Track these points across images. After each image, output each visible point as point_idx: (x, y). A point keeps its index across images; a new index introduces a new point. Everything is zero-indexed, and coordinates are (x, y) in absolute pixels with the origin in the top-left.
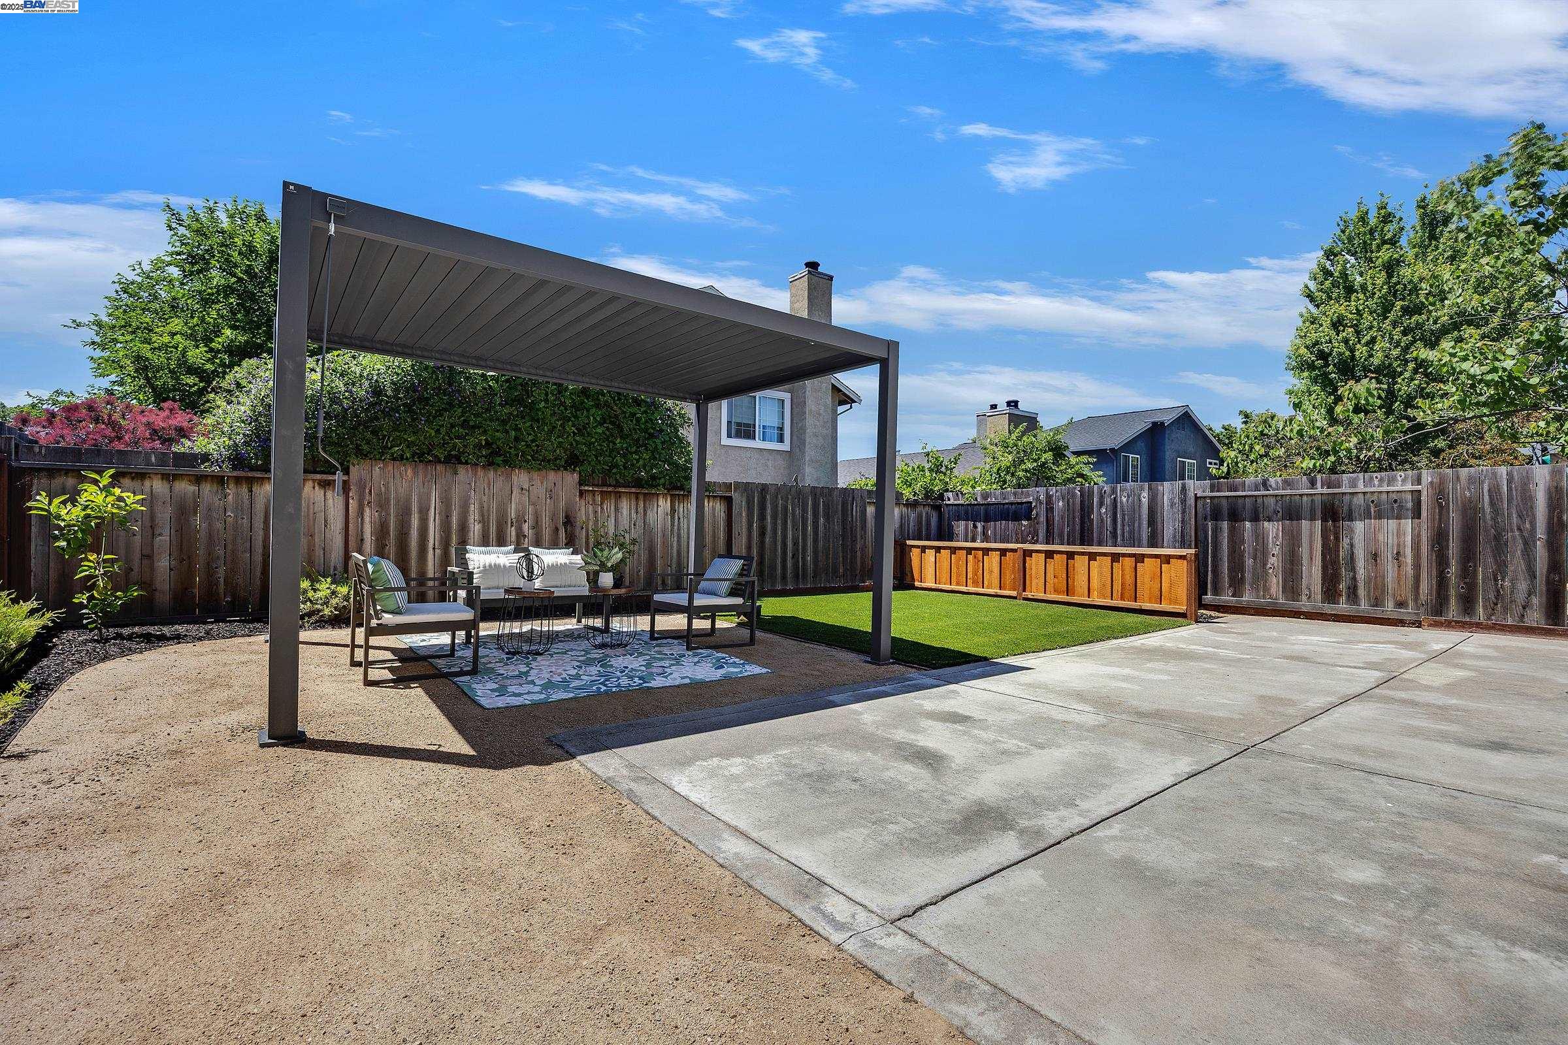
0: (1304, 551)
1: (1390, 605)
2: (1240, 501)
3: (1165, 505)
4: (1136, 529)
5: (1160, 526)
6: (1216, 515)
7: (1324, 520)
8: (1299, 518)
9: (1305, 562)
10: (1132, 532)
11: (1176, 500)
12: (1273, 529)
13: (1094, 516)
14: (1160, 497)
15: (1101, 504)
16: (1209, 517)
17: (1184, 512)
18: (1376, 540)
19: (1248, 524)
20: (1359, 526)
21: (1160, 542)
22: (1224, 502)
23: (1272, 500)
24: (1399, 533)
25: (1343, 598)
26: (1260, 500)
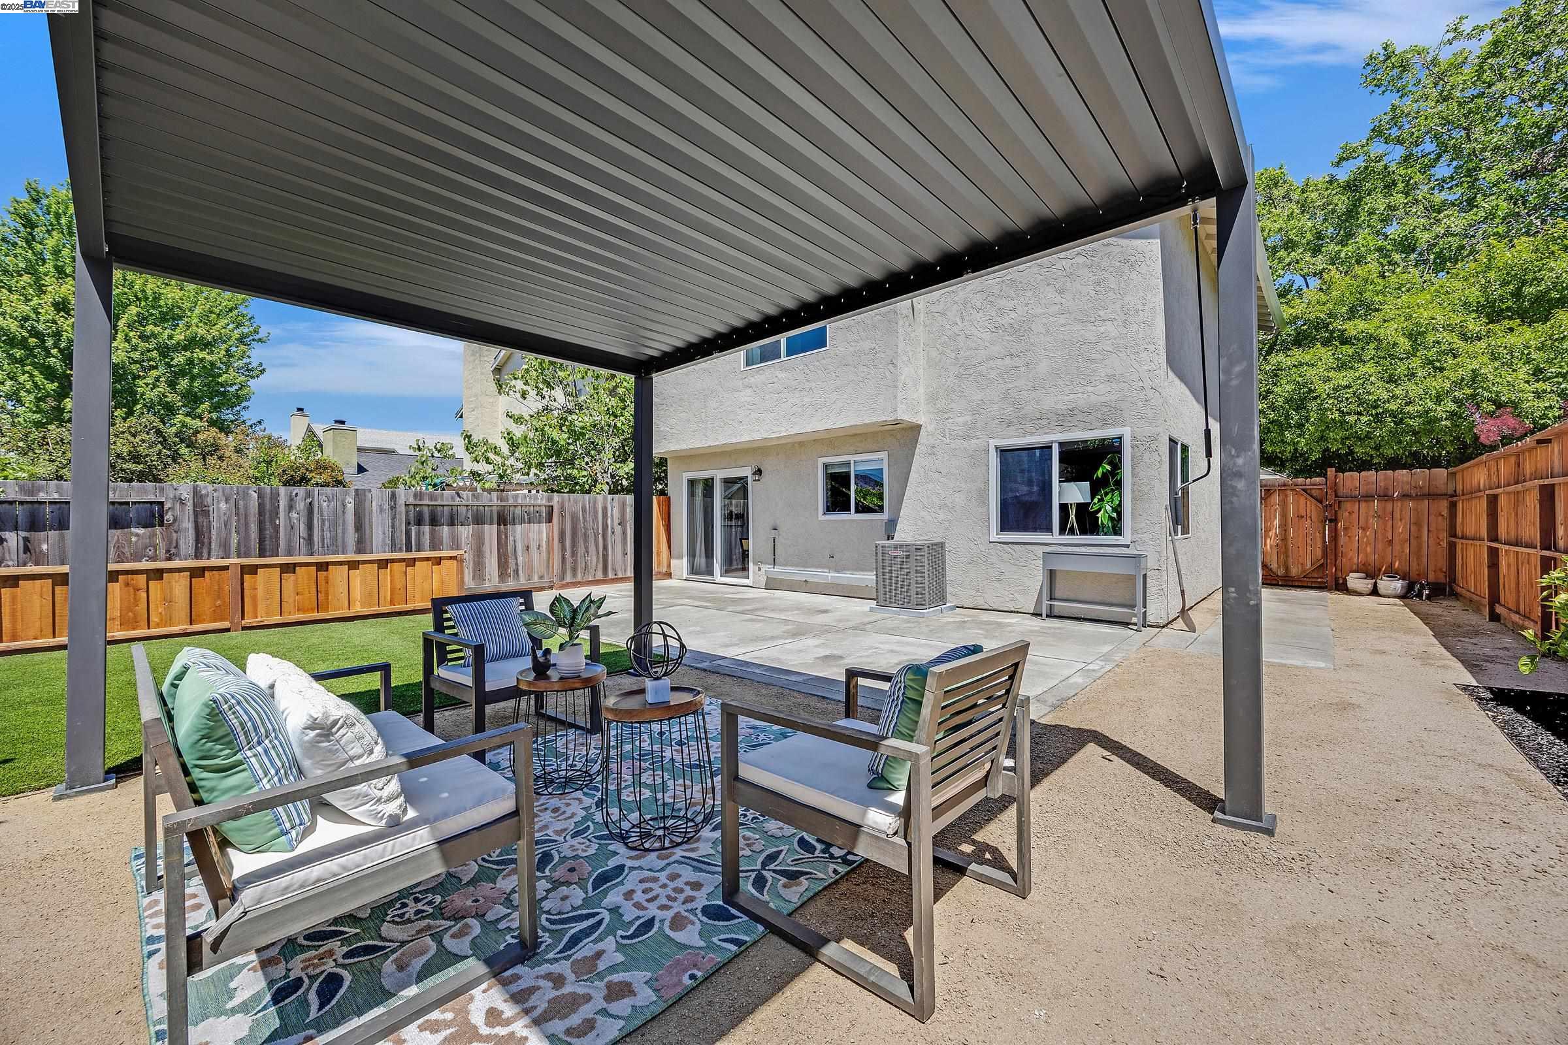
0: (487, 548)
1: (536, 579)
2: (440, 509)
3: (374, 511)
4: (340, 535)
5: (368, 532)
6: (419, 522)
7: (499, 524)
8: (483, 523)
9: (487, 555)
10: (334, 539)
11: (386, 507)
12: (465, 532)
13: (281, 521)
14: (367, 504)
15: (291, 508)
16: (412, 523)
17: (394, 518)
18: (529, 538)
19: (446, 528)
20: (519, 528)
21: (368, 548)
22: (426, 509)
23: (464, 509)
24: (540, 532)
25: (510, 579)
26: (455, 508)
